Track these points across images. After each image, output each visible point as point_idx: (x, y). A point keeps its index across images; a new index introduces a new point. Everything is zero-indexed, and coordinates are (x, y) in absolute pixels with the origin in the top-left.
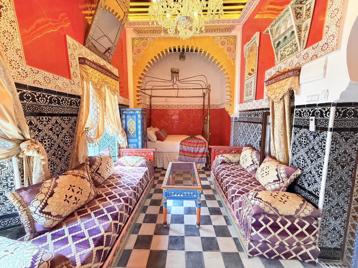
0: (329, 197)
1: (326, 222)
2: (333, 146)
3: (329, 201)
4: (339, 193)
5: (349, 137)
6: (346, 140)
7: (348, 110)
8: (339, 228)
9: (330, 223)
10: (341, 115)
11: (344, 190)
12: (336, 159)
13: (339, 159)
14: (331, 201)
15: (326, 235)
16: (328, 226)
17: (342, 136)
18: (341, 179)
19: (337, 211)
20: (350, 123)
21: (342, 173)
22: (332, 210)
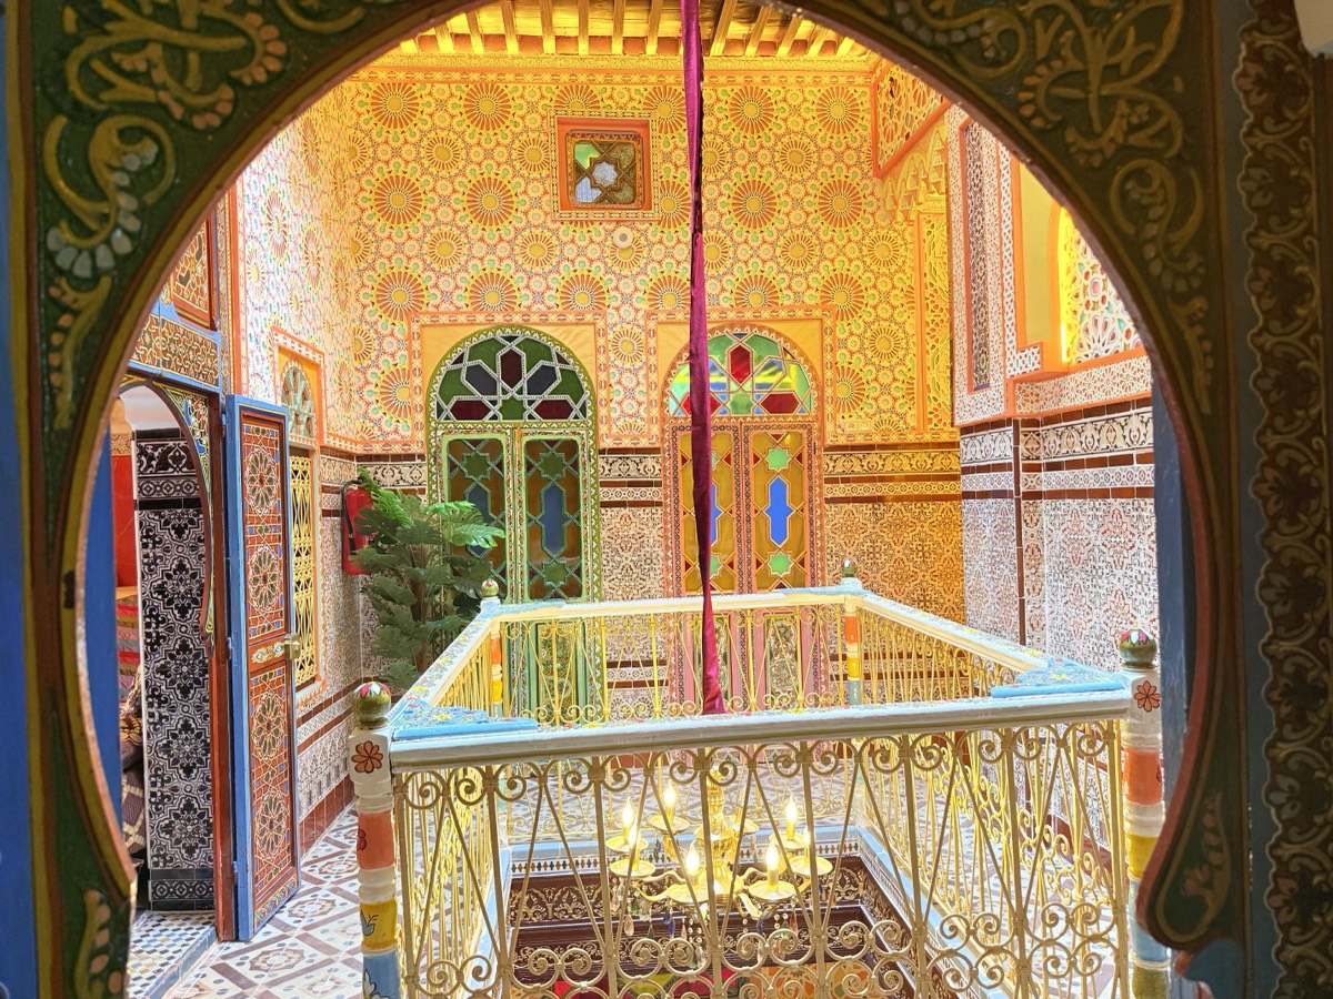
0: (159, 707)
1: (162, 786)
2: (148, 551)
3: (161, 717)
4: (185, 691)
5: (186, 525)
6: (180, 531)
7: (170, 449)
8: (201, 803)
9: (175, 789)
10: (154, 463)
11: (197, 681)
12: (161, 590)
13: (169, 587)
14: (166, 718)
15: (168, 829)
16: (168, 797)
17: (167, 523)
18: (184, 648)
19: (187, 748)
20: (181, 486)
21: (183, 629)
22: (175, 746)
